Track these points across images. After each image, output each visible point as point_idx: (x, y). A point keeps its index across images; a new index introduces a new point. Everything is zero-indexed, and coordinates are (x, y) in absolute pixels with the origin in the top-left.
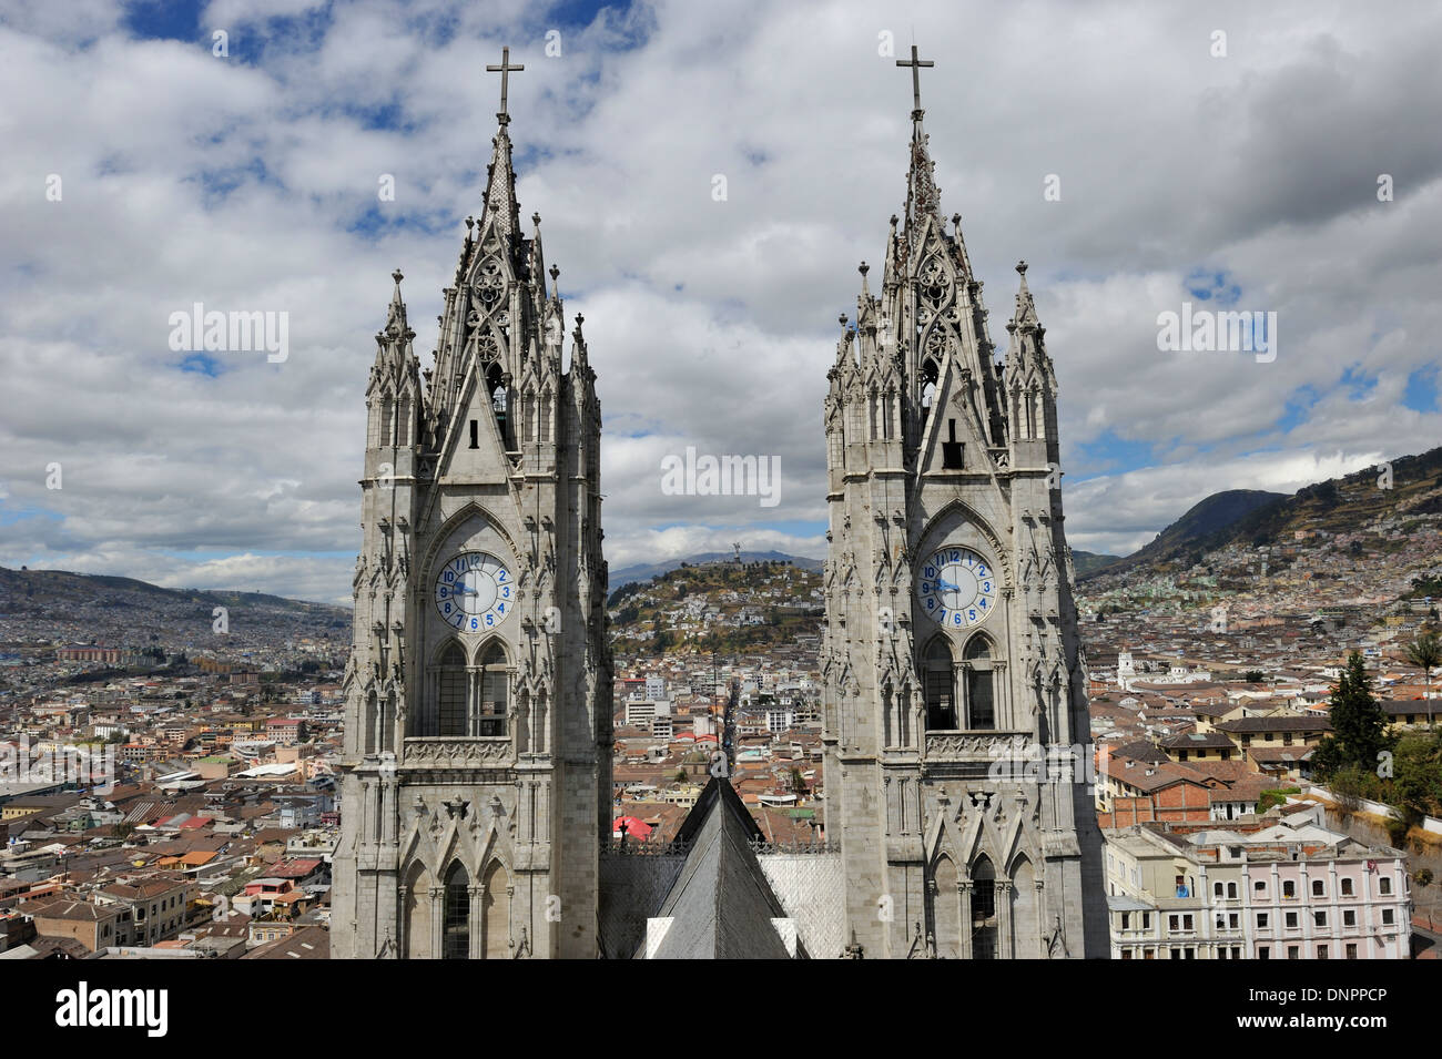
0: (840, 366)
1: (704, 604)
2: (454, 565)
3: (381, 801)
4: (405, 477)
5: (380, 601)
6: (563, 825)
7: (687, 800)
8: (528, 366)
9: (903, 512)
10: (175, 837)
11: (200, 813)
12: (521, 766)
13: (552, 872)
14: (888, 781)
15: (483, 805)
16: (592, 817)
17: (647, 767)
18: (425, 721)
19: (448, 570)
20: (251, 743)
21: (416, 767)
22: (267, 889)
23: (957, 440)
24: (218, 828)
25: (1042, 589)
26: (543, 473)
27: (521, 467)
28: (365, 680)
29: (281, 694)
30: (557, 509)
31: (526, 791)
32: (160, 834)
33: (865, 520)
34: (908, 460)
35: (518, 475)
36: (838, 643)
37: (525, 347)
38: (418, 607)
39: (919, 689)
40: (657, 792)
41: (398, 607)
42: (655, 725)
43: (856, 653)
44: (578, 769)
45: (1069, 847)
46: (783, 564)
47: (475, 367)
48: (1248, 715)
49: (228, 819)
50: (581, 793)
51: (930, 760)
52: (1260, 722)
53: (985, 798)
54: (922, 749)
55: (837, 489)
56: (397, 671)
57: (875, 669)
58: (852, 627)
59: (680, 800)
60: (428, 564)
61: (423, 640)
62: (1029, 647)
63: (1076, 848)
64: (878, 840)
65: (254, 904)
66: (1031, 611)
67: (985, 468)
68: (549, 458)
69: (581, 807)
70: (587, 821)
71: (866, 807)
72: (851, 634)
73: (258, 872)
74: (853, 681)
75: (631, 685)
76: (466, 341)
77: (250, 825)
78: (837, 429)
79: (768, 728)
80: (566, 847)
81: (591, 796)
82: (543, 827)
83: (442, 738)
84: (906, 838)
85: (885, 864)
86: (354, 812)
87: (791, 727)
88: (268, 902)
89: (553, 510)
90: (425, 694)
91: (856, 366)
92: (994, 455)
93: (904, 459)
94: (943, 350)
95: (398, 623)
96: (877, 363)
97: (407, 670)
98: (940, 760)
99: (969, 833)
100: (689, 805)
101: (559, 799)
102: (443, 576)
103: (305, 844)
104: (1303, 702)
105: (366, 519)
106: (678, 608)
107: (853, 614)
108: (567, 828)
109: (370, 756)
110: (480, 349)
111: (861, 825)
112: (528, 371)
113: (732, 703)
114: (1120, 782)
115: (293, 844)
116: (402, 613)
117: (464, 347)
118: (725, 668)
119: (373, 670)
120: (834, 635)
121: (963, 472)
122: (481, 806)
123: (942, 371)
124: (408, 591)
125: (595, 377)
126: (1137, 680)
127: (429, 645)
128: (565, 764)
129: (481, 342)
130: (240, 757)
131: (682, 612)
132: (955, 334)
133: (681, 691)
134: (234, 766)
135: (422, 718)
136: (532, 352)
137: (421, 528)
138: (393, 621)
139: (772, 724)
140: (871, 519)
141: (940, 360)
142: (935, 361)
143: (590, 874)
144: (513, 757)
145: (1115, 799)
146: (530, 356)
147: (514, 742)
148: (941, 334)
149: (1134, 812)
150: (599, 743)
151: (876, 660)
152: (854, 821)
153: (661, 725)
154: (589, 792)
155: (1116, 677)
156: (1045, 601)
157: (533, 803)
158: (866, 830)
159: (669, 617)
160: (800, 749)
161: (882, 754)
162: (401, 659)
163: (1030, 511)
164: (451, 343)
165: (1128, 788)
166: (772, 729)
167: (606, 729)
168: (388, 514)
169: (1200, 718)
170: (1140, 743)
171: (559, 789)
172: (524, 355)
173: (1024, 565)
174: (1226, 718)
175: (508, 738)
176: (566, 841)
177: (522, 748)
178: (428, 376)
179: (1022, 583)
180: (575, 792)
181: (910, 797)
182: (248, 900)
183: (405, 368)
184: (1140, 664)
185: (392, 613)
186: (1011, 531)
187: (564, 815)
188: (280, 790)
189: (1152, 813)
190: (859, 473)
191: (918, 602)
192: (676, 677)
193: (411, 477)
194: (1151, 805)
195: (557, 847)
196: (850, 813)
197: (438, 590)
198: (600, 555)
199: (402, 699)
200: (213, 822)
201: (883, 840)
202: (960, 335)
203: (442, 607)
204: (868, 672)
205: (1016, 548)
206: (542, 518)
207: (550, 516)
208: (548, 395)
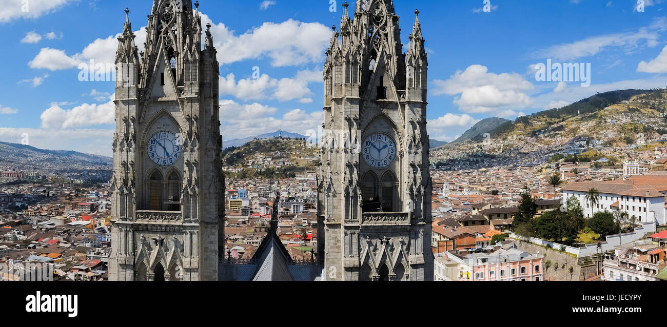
0: (332, 48)
1: (264, 157)
2: (155, 137)
3: (127, 237)
4: (133, 99)
5: (124, 153)
6: (204, 250)
7: (256, 243)
8: (186, 47)
9: (358, 116)
10: (46, 247)
11: (54, 238)
12: (187, 224)
13: (199, 270)
14: (346, 234)
15: (169, 240)
16: (216, 247)
17: (238, 228)
18: (144, 204)
19: (152, 139)
20: (72, 212)
21: (141, 223)
22: (80, 270)
23: (384, 86)
24: (61, 245)
25: (416, 153)
26: (194, 96)
27: (183, 94)
28: (119, 186)
29: (83, 192)
30: (200, 111)
31: (188, 236)
32: (40, 245)
33: (340, 119)
34: (361, 93)
35: (183, 96)
36: (326, 173)
37: (184, 39)
38: (140, 155)
39: (361, 194)
40: (243, 239)
41: (132, 155)
42: (242, 210)
43: (334, 177)
44: (210, 226)
45: (420, 260)
46: (301, 139)
47: (162, 49)
48: (492, 207)
49: (65, 241)
50: (211, 236)
51: (363, 225)
52: (496, 210)
53: (387, 241)
54: (361, 220)
55: (328, 105)
56: (132, 182)
57: (343, 184)
58: (333, 166)
59: (253, 243)
60: (144, 137)
61: (143, 169)
62: (409, 178)
63: (422, 261)
64: (341, 258)
65: (75, 276)
66: (410, 162)
67: (395, 99)
68: (196, 89)
69: (211, 242)
70: (213, 248)
71: (336, 244)
72: (332, 169)
73: (76, 263)
74: (332, 190)
75: (231, 192)
76: (158, 38)
77: (73, 244)
78: (329, 78)
79: (292, 212)
80: (205, 259)
81: (215, 238)
82: (195, 251)
83: (151, 211)
84: (352, 258)
85: (343, 269)
86: (116, 240)
87: (303, 212)
88: (81, 275)
89: (198, 112)
90: (144, 192)
91: (339, 49)
92: (399, 94)
93: (360, 92)
94: (380, 45)
95: (132, 161)
96: (350, 48)
97: (136, 182)
98: (368, 225)
99: (379, 255)
100: (258, 245)
101: (202, 239)
102: (150, 142)
103: (95, 254)
104: (512, 202)
105: (117, 117)
106: (253, 158)
107: (333, 160)
108: (206, 251)
109: (123, 217)
110: (164, 41)
111: (334, 252)
112: (186, 50)
113: (277, 200)
114: (441, 234)
115: (90, 253)
116: (134, 157)
117: (157, 40)
118: (274, 185)
119: (122, 181)
120: (324, 170)
121: (385, 100)
122: (170, 240)
123: (379, 54)
124: (136, 148)
125: (216, 52)
126: (450, 193)
127: (145, 171)
128: (204, 223)
129: (165, 38)
130: (68, 217)
131: (254, 160)
132: (385, 38)
133: (254, 195)
134: (67, 221)
135: (143, 202)
136: (188, 41)
137: (141, 121)
138: (130, 160)
139: (294, 210)
140: (343, 118)
141: (378, 49)
142: (376, 50)
143: (215, 271)
144: (182, 220)
145: (438, 242)
146: (187, 43)
147: (182, 214)
148: (379, 38)
149: (445, 247)
150: (218, 215)
151: (343, 181)
152: (330, 250)
153: (245, 210)
154: (215, 236)
155: (442, 192)
156: (417, 158)
157: (191, 240)
158: (336, 254)
159: (248, 163)
160: (306, 221)
161: (343, 222)
162: (134, 177)
163: (413, 119)
164: (152, 39)
165: (444, 237)
166: (294, 212)
167: (221, 209)
168: (126, 115)
169: (474, 209)
170: (450, 219)
171: (202, 234)
172: (184, 43)
173: (409, 142)
174: (484, 208)
175: (180, 212)
176: (205, 257)
177: (187, 217)
178: (142, 54)
179: (408, 149)
180: (209, 236)
181: (355, 240)
182: (73, 274)
183: (132, 51)
184: (452, 187)
185: (130, 157)
186: (404, 127)
187: (204, 246)
188: (84, 231)
189: (452, 247)
190: (338, 97)
191: (362, 157)
192: (252, 189)
193: (136, 99)
194: (452, 244)
195: (202, 259)
196: (329, 247)
197: (149, 148)
198: (219, 132)
199: (134, 194)
200: (59, 242)
201: (343, 259)
202: (387, 39)
203: (150, 155)
204: (339, 186)
205: (406, 135)
206: (193, 116)
207: (197, 114)
208: (195, 61)
